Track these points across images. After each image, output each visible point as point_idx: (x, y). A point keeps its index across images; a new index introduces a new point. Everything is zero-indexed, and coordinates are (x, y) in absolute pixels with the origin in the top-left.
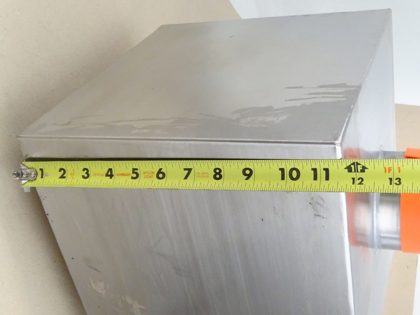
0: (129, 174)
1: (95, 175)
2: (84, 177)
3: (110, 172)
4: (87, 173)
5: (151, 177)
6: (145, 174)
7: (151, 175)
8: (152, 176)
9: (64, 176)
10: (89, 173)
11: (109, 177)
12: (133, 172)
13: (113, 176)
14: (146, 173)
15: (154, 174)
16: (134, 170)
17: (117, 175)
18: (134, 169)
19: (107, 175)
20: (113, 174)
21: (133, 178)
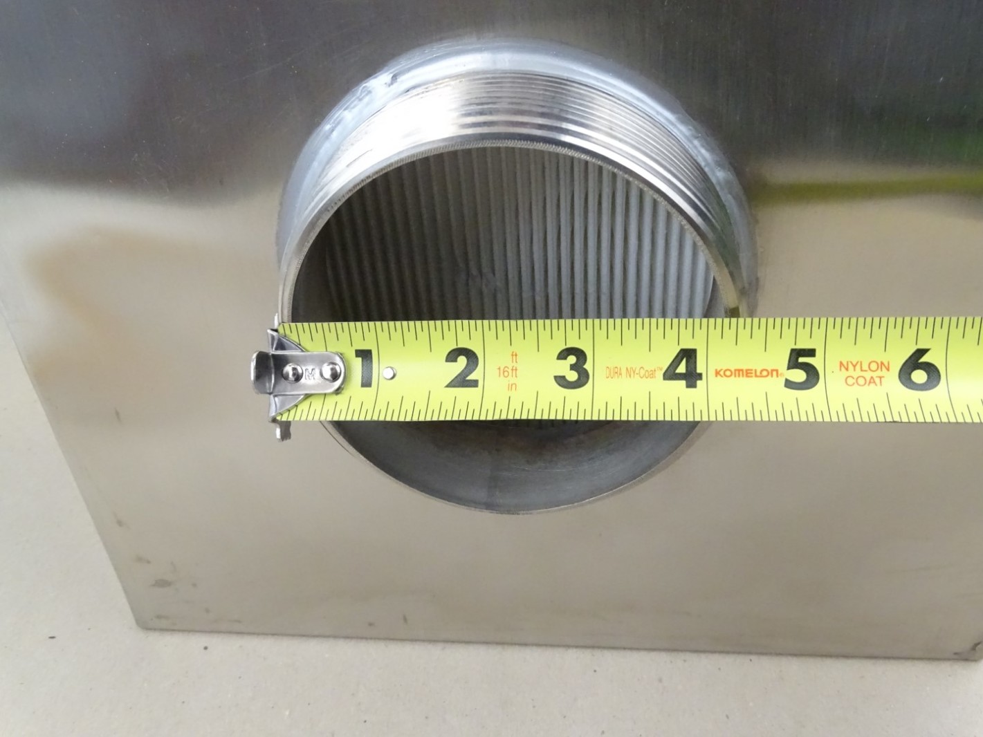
0: (772, 371)
1: (615, 372)
2: (561, 381)
3: (684, 362)
4: (578, 367)
5: (877, 380)
6: (847, 369)
7: (874, 375)
8: (880, 378)
9: (471, 377)
10: (588, 366)
11: (683, 383)
12: (793, 364)
13: (700, 376)
14: (851, 367)
15: (888, 370)
16: (798, 357)
17: (717, 373)
18: (796, 354)
19: (670, 375)
20: (699, 371)
21: (789, 384)
